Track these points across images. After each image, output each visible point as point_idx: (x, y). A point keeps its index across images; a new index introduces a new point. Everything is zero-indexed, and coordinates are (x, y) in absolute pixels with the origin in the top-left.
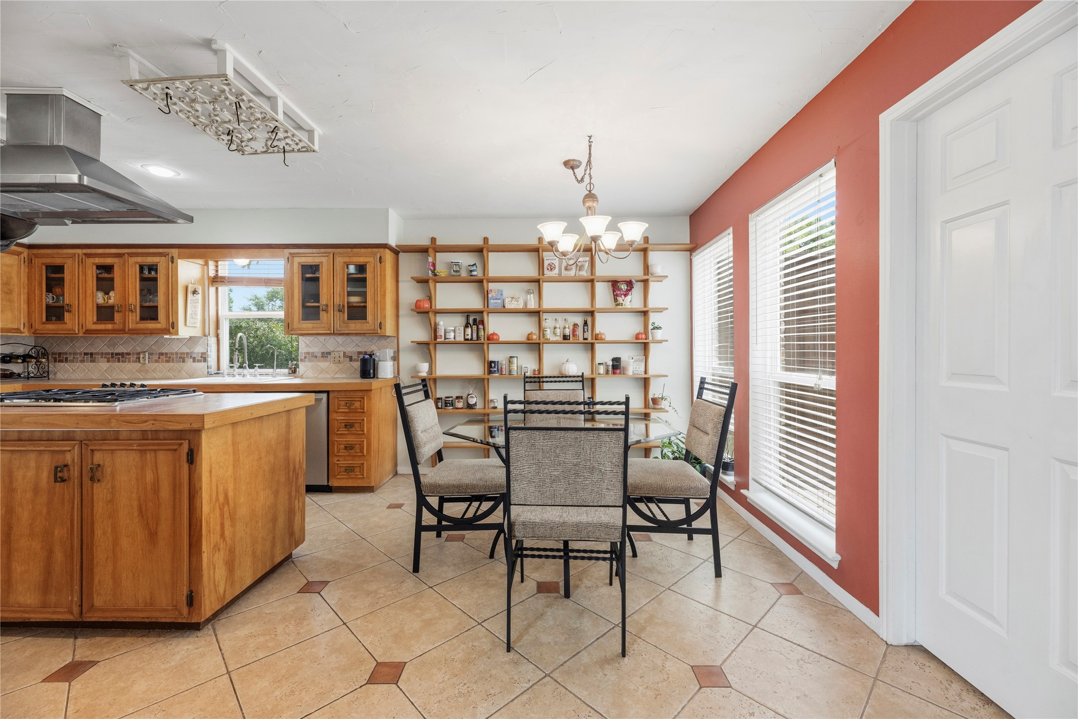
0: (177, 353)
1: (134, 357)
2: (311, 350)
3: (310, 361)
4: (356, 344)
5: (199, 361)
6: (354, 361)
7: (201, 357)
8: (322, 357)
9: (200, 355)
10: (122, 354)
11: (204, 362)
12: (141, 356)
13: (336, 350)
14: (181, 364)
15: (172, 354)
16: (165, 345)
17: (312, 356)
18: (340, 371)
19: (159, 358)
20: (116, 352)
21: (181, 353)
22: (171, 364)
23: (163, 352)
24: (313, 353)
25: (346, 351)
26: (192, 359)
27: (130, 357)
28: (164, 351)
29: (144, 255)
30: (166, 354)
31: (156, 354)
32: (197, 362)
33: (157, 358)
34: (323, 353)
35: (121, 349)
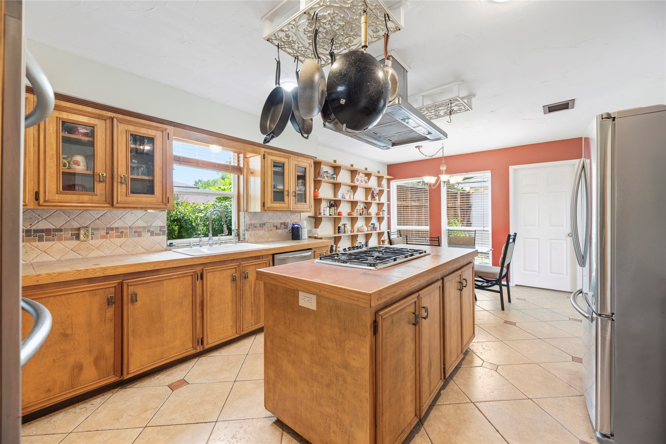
0: (130, 228)
1: (68, 234)
2: (253, 222)
3: (252, 230)
4: (280, 218)
5: (157, 234)
6: (278, 229)
7: (160, 230)
8: (260, 227)
9: (159, 229)
10: (48, 231)
11: (163, 235)
12: (82, 232)
13: (268, 222)
14: (137, 239)
15: (126, 228)
16: (116, 219)
17: (254, 227)
18: (270, 236)
19: (107, 233)
20: (34, 227)
21: (136, 227)
22: (123, 239)
23: (112, 226)
24: (254, 224)
25: (274, 222)
26: (149, 233)
27: (62, 235)
28: (115, 225)
29: (138, 125)
30: (117, 228)
31: (103, 229)
32: (156, 235)
33: (105, 234)
34: (260, 224)
35: (43, 225)
